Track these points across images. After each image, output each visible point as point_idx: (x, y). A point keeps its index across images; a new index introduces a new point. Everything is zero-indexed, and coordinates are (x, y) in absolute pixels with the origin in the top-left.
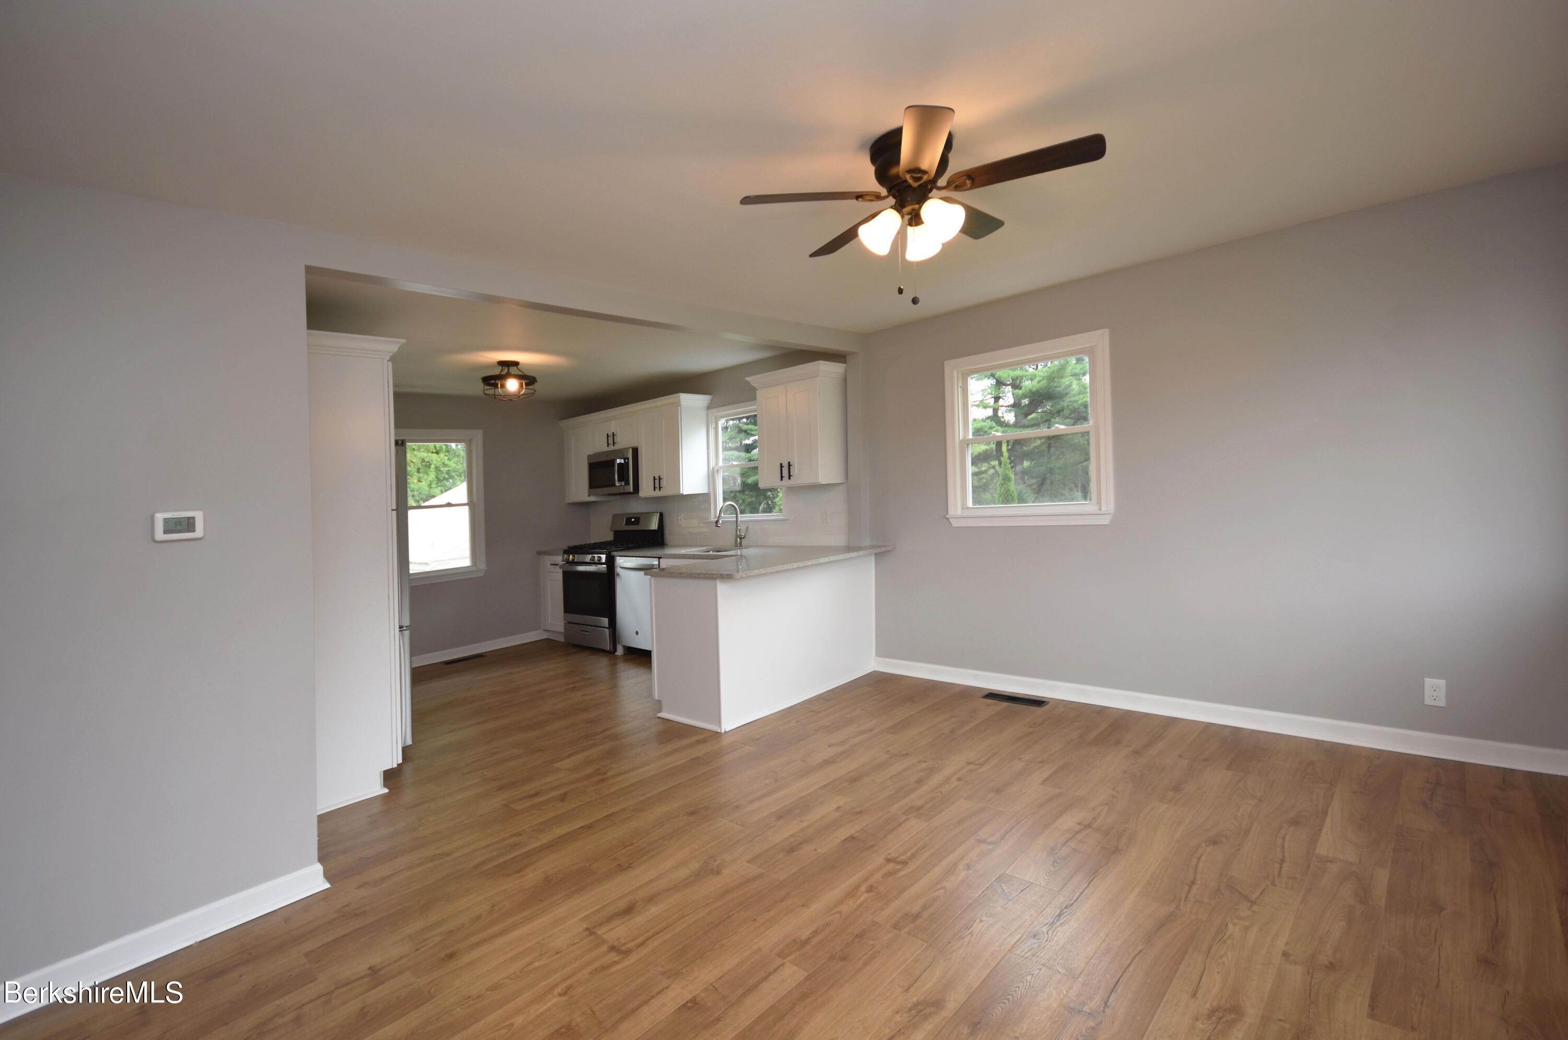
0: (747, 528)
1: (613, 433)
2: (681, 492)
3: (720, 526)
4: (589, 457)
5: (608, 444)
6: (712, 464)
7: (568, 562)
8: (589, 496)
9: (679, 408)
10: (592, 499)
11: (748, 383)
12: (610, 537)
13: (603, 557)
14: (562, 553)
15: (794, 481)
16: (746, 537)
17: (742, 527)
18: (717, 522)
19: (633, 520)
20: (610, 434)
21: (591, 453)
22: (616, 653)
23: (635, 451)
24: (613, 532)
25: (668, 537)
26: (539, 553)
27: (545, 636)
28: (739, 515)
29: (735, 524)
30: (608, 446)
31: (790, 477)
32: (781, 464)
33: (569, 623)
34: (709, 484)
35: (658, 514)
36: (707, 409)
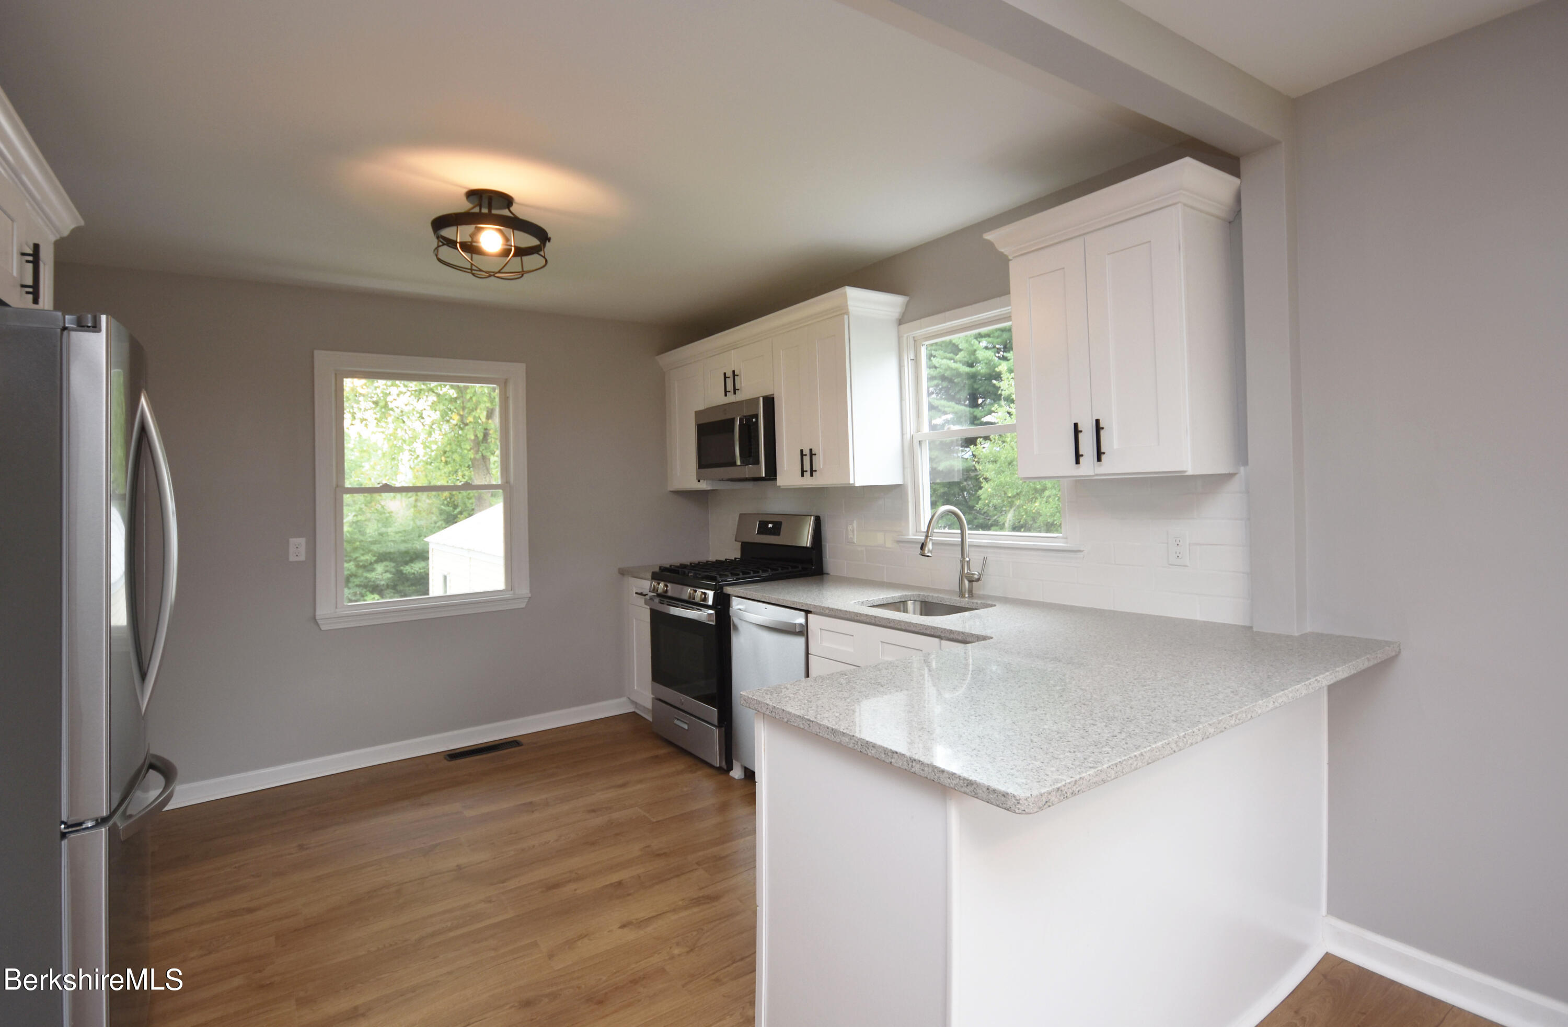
0: (985, 559)
1: (734, 372)
2: (851, 482)
3: (929, 554)
4: (698, 413)
5: (726, 392)
6: (910, 428)
7: (664, 597)
8: (699, 481)
9: (846, 317)
10: (704, 486)
11: (990, 244)
12: (733, 552)
13: (710, 596)
14: (649, 575)
15: (1112, 466)
16: (983, 578)
17: (974, 557)
18: (923, 547)
19: (770, 526)
20: (729, 374)
21: (702, 408)
22: (732, 774)
23: (769, 402)
24: (739, 544)
25: (832, 560)
26: (623, 572)
27: (630, 709)
28: (968, 532)
29: (960, 548)
30: (726, 395)
31: (1099, 455)
32: (1076, 425)
33: (658, 700)
34: (904, 468)
35: (812, 517)
36: (901, 322)
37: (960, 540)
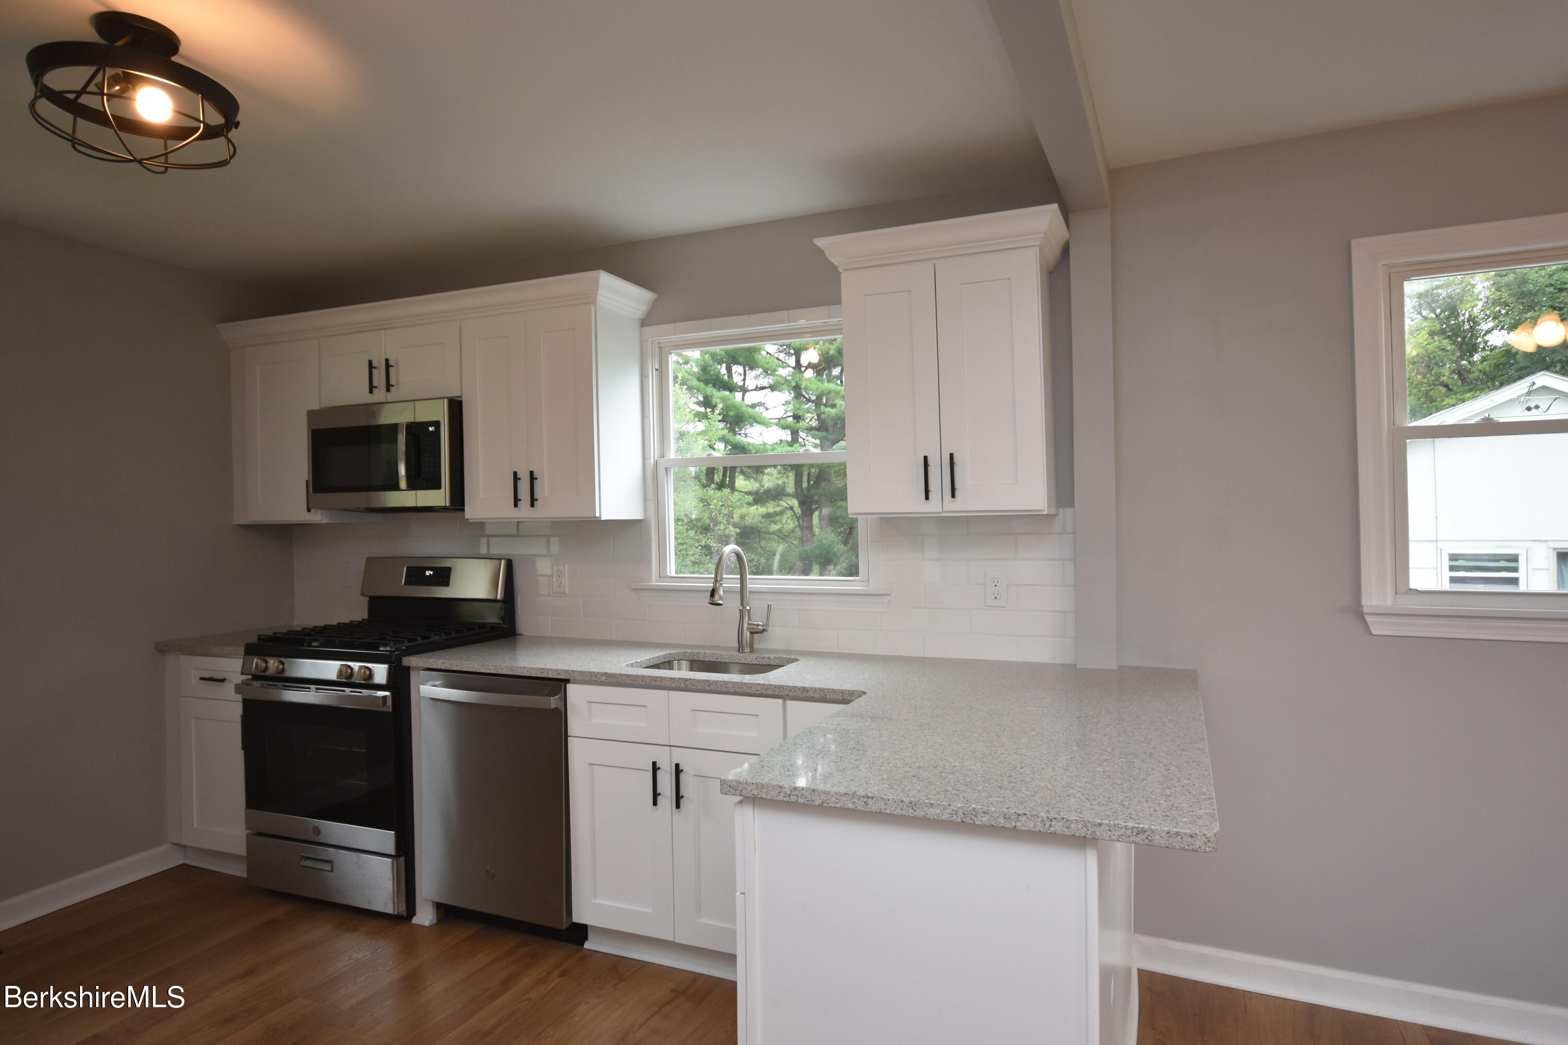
0: (769, 607)
1: (387, 360)
2: (597, 515)
3: (721, 602)
4: (311, 414)
5: (371, 388)
6: (654, 452)
7: (260, 677)
8: (309, 510)
9: (593, 308)
10: (317, 517)
11: (820, 252)
12: (358, 612)
13: (380, 672)
14: (242, 650)
15: (966, 503)
16: (770, 629)
17: (756, 606)
18: (713, 593)
19: (428, 573)
20: (379, 362)
21: (315, 407)
22: (415, 920)
23: (456, 407)
24: (367, 599)
25: (528, 616)
26: (163, 649)
28: (748, 576)
29: (739, 596)
30: (371, 392)
31: (953, 490)
32: (925, 459)
33: (257, 834)
34: (645, 499)
35: (503, 562)
36: (644, 322)
37: (739, 586)
